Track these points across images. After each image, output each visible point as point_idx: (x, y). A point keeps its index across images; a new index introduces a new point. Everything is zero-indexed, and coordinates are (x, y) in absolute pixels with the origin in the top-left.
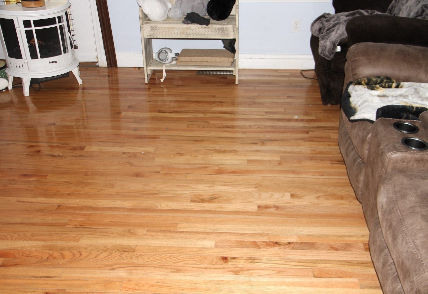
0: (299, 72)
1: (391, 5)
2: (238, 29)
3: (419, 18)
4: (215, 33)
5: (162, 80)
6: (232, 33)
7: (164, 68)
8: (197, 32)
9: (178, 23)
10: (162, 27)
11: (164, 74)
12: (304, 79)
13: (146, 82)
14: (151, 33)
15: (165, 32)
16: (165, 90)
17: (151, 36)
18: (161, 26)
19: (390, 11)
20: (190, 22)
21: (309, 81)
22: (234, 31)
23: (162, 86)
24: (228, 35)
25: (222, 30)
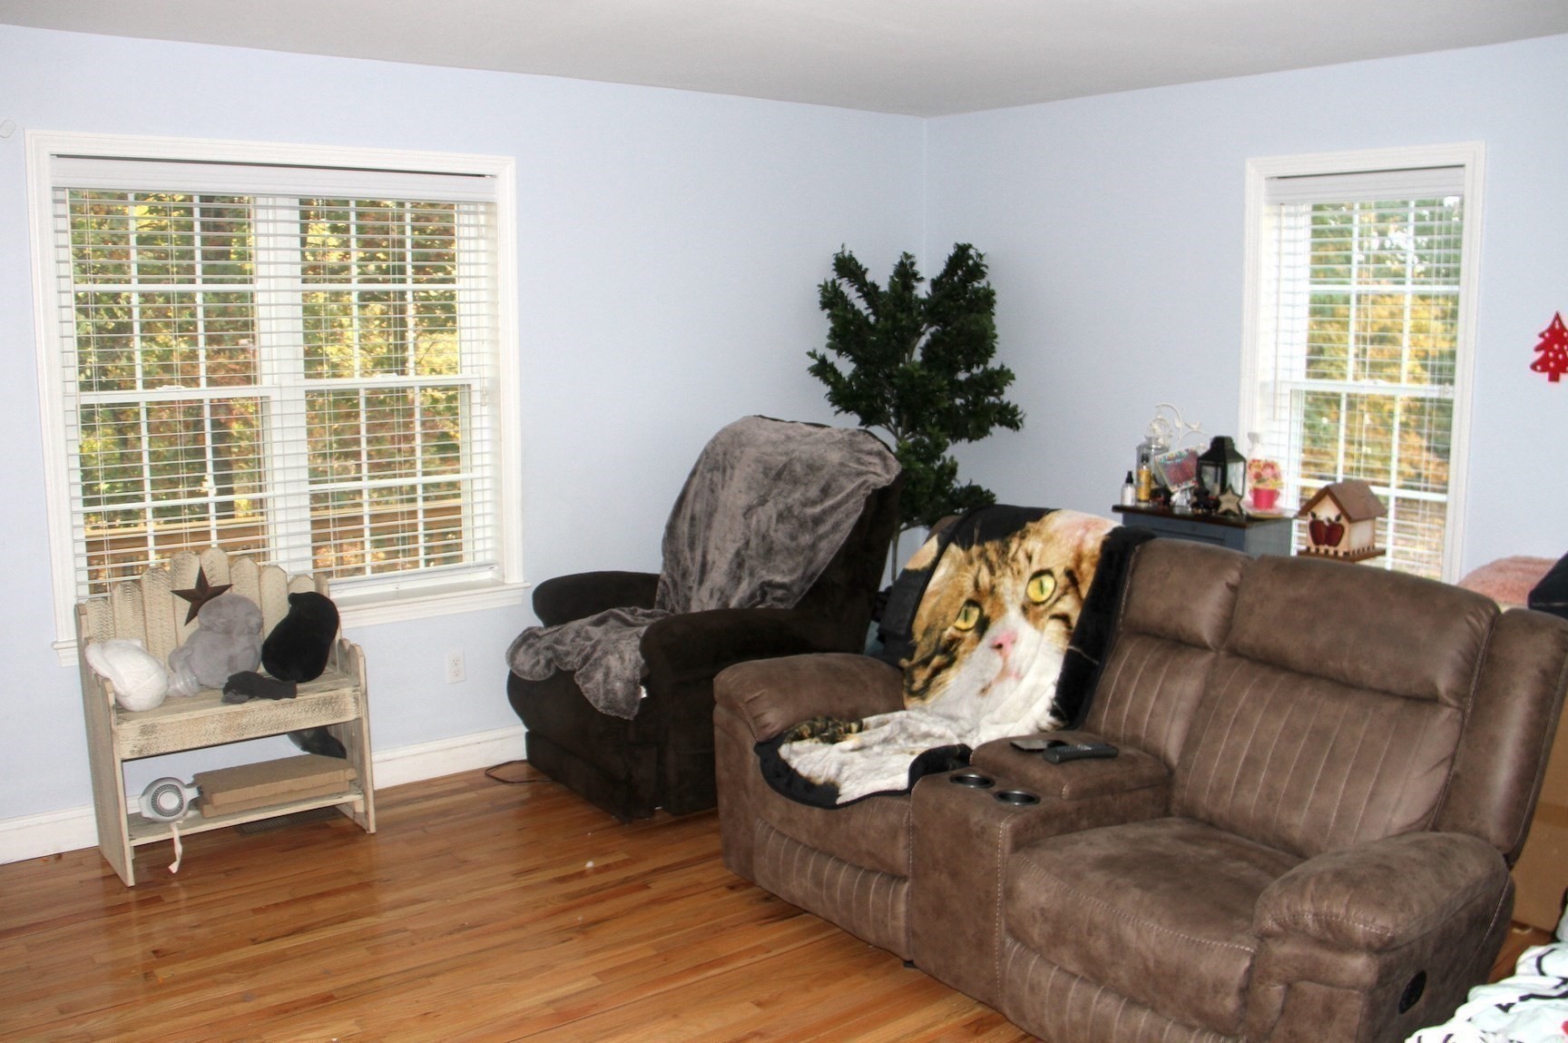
0: (483, 774)
1: (658, 592)
2: (366, 693)
3: (760, 606)
4: (309, 715)
5: (174, 868)
6: (351, 706)
7: (176, 834)
8: (266, 720)
9: (210, 706)
10: (172, 723)
11: (178, 849)
12: (503, 788)
13: (131, 882)
14: (143, 742)
15: (182, 733)
16: (183, 895)
17: (141, 751)
18: (169, 720)
19: (663, 606)
20: (246, 697)
21: (523, 788)
22: (356, 700)
23: (176, 884)
24: (342, 713)
25: (327, 703)
